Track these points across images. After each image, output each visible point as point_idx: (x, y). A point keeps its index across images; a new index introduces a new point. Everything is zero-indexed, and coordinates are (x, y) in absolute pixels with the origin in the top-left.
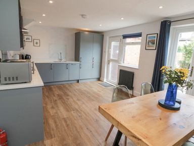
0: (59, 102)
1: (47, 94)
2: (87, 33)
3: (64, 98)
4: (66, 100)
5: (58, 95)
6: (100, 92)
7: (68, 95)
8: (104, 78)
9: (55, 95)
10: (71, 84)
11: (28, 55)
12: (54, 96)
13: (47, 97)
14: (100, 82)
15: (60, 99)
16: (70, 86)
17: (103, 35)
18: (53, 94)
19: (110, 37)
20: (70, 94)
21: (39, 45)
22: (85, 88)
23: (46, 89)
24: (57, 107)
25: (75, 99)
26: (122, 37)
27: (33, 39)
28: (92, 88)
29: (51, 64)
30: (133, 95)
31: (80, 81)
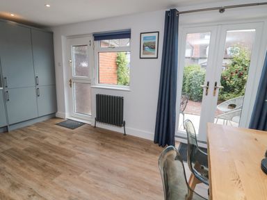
6: (64, 143)
26: (93, 38)
30: (125, 135)
31: (10, 129)
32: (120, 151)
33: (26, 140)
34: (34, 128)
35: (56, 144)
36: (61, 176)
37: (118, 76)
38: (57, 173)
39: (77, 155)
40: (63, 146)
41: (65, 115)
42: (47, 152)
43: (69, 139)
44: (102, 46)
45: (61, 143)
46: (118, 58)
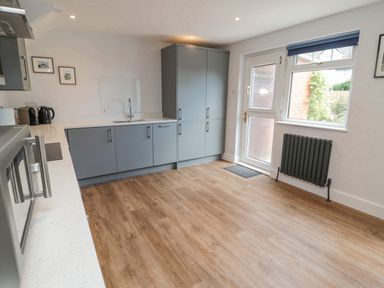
0: (141, 240)
1: (103, 213)
2: (192, 46)
3: (156, 226)
4: (161, 231)
5: (136, 215)
6: (238, 194)
7: (163, 214)
8: (234, 153)
9: (128, 214)
10: (160, 173)
11: (47, 109)
12: (125, 219)
13: (106, 223)
14: (225, 165)
15: (144, 228)
16: (158, 181)
17: (229, 53)
18: (122, 212)
19: (247, 56)
20: (165, 207)
21: (72, 81)
22: (199, 187)
23: (98, 196)
24: (143, 265)
25: (187, 227)
26: (285, 52)
27: (56, 65)
28: (213, 182)
29: (109, 129)
30: (328, 200)
31: (179, 166)
32: (323, 223)
33: (196, 181)
34: (201, 169)
35: (229, 192)
36: (244, 232)
37: (310, 108)
38: (239, 229)
39: (259, 213)
40: (238, 197)
41: (233, 158)
42: (221, 200)
43: (243, 190)
44: (299, 64)
45: (235, 192)
46: (313, 79)
